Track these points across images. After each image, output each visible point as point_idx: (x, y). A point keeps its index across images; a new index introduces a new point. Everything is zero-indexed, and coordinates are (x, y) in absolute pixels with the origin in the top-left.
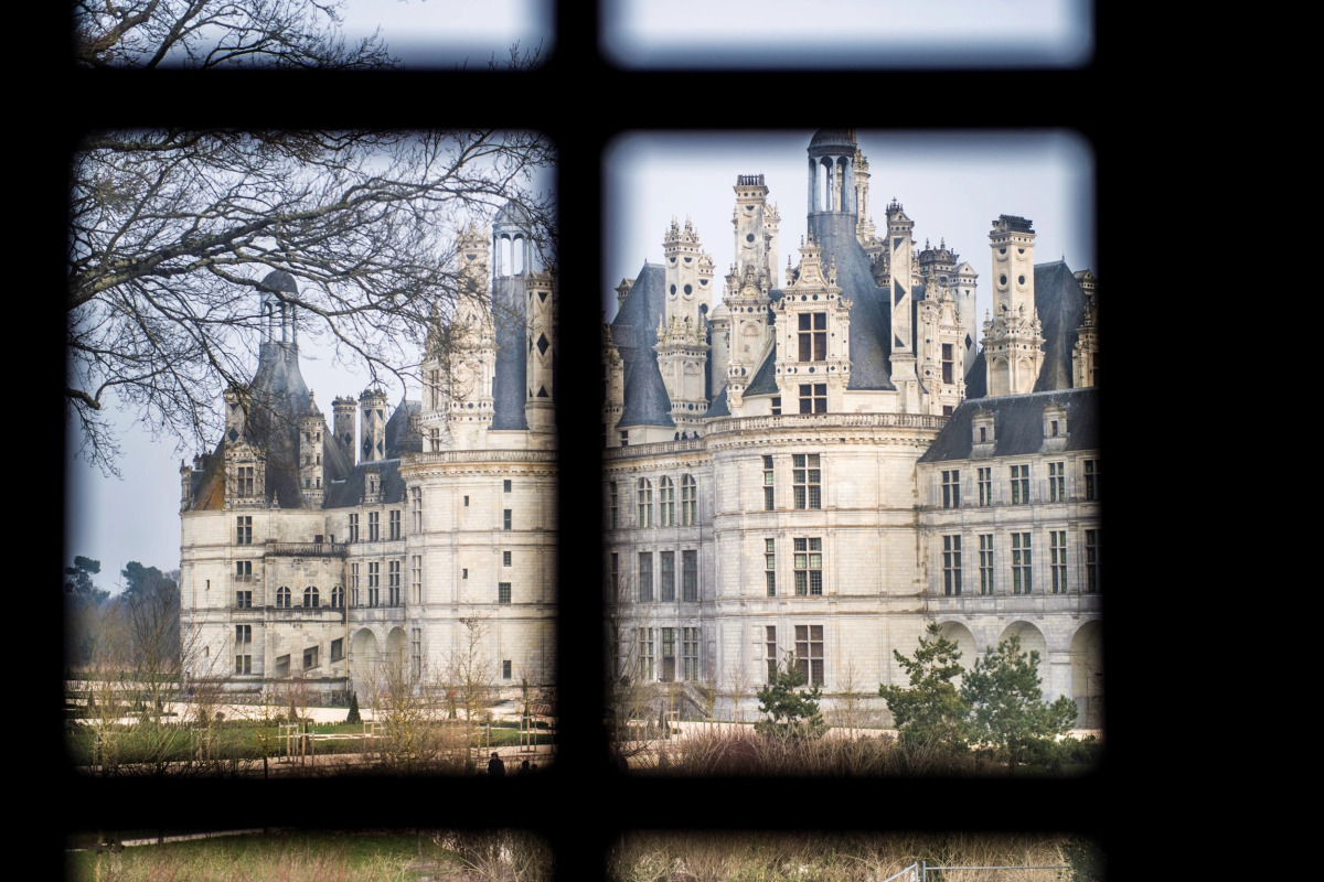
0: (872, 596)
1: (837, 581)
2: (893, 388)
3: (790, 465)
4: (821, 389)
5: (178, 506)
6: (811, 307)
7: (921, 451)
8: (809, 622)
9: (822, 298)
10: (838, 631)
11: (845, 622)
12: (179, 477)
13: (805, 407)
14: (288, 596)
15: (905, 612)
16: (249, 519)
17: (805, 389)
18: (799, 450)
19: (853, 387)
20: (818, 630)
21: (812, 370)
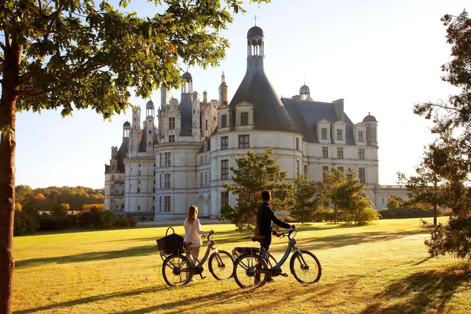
0: (182, 189)
1: (174, 184)
2: (192, 136)
3: (165, 156)
4: (174, 136)
5: (104, 173)
6: (172, 116)
7: (197, 151)
8: (167, 195)
9: (174, 113)
10: (174, 197)
11: (175, 195)
12: (105, 166)
13: (170, 141)
14: (118, 192)
15: (192, 193)
16: (114, 175)
17: (170, 137)
18: (166, 152)
19: (181, 135)
20: (169, 197)
21: (171, 132)
